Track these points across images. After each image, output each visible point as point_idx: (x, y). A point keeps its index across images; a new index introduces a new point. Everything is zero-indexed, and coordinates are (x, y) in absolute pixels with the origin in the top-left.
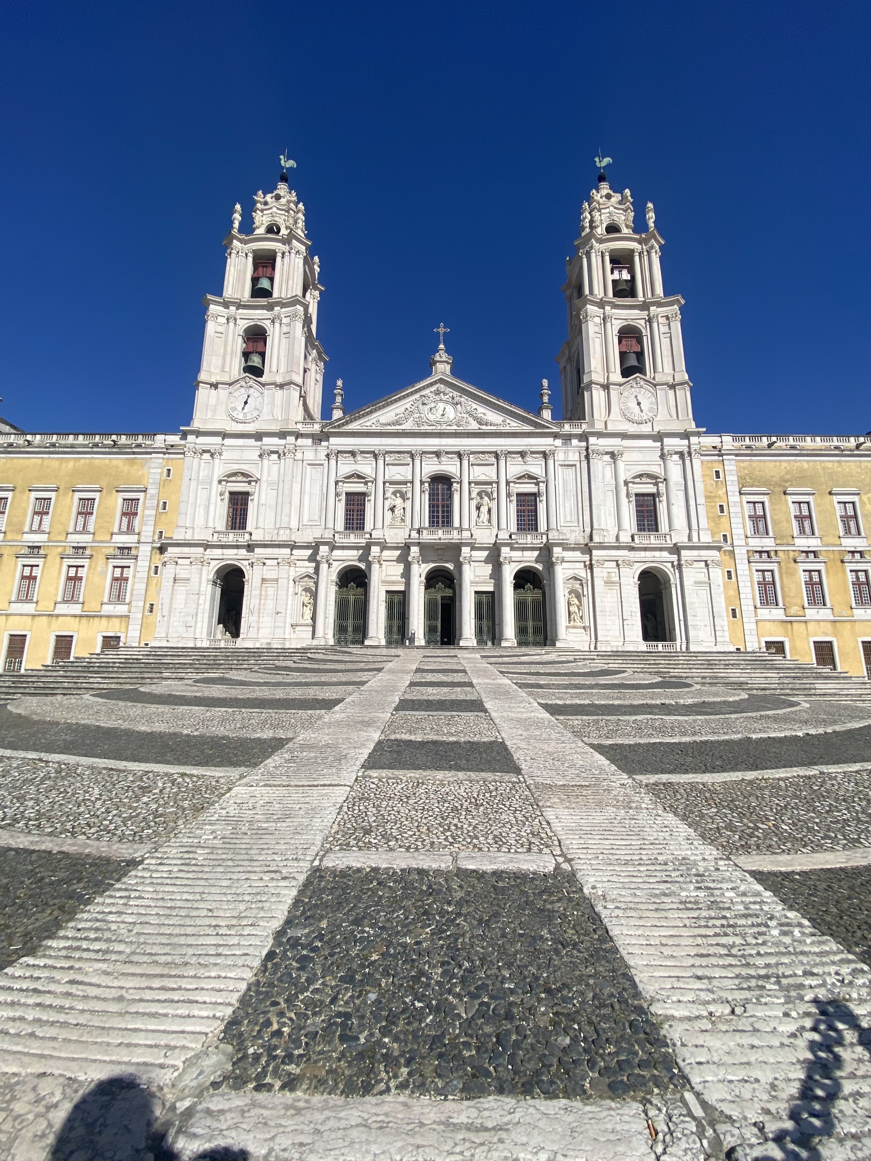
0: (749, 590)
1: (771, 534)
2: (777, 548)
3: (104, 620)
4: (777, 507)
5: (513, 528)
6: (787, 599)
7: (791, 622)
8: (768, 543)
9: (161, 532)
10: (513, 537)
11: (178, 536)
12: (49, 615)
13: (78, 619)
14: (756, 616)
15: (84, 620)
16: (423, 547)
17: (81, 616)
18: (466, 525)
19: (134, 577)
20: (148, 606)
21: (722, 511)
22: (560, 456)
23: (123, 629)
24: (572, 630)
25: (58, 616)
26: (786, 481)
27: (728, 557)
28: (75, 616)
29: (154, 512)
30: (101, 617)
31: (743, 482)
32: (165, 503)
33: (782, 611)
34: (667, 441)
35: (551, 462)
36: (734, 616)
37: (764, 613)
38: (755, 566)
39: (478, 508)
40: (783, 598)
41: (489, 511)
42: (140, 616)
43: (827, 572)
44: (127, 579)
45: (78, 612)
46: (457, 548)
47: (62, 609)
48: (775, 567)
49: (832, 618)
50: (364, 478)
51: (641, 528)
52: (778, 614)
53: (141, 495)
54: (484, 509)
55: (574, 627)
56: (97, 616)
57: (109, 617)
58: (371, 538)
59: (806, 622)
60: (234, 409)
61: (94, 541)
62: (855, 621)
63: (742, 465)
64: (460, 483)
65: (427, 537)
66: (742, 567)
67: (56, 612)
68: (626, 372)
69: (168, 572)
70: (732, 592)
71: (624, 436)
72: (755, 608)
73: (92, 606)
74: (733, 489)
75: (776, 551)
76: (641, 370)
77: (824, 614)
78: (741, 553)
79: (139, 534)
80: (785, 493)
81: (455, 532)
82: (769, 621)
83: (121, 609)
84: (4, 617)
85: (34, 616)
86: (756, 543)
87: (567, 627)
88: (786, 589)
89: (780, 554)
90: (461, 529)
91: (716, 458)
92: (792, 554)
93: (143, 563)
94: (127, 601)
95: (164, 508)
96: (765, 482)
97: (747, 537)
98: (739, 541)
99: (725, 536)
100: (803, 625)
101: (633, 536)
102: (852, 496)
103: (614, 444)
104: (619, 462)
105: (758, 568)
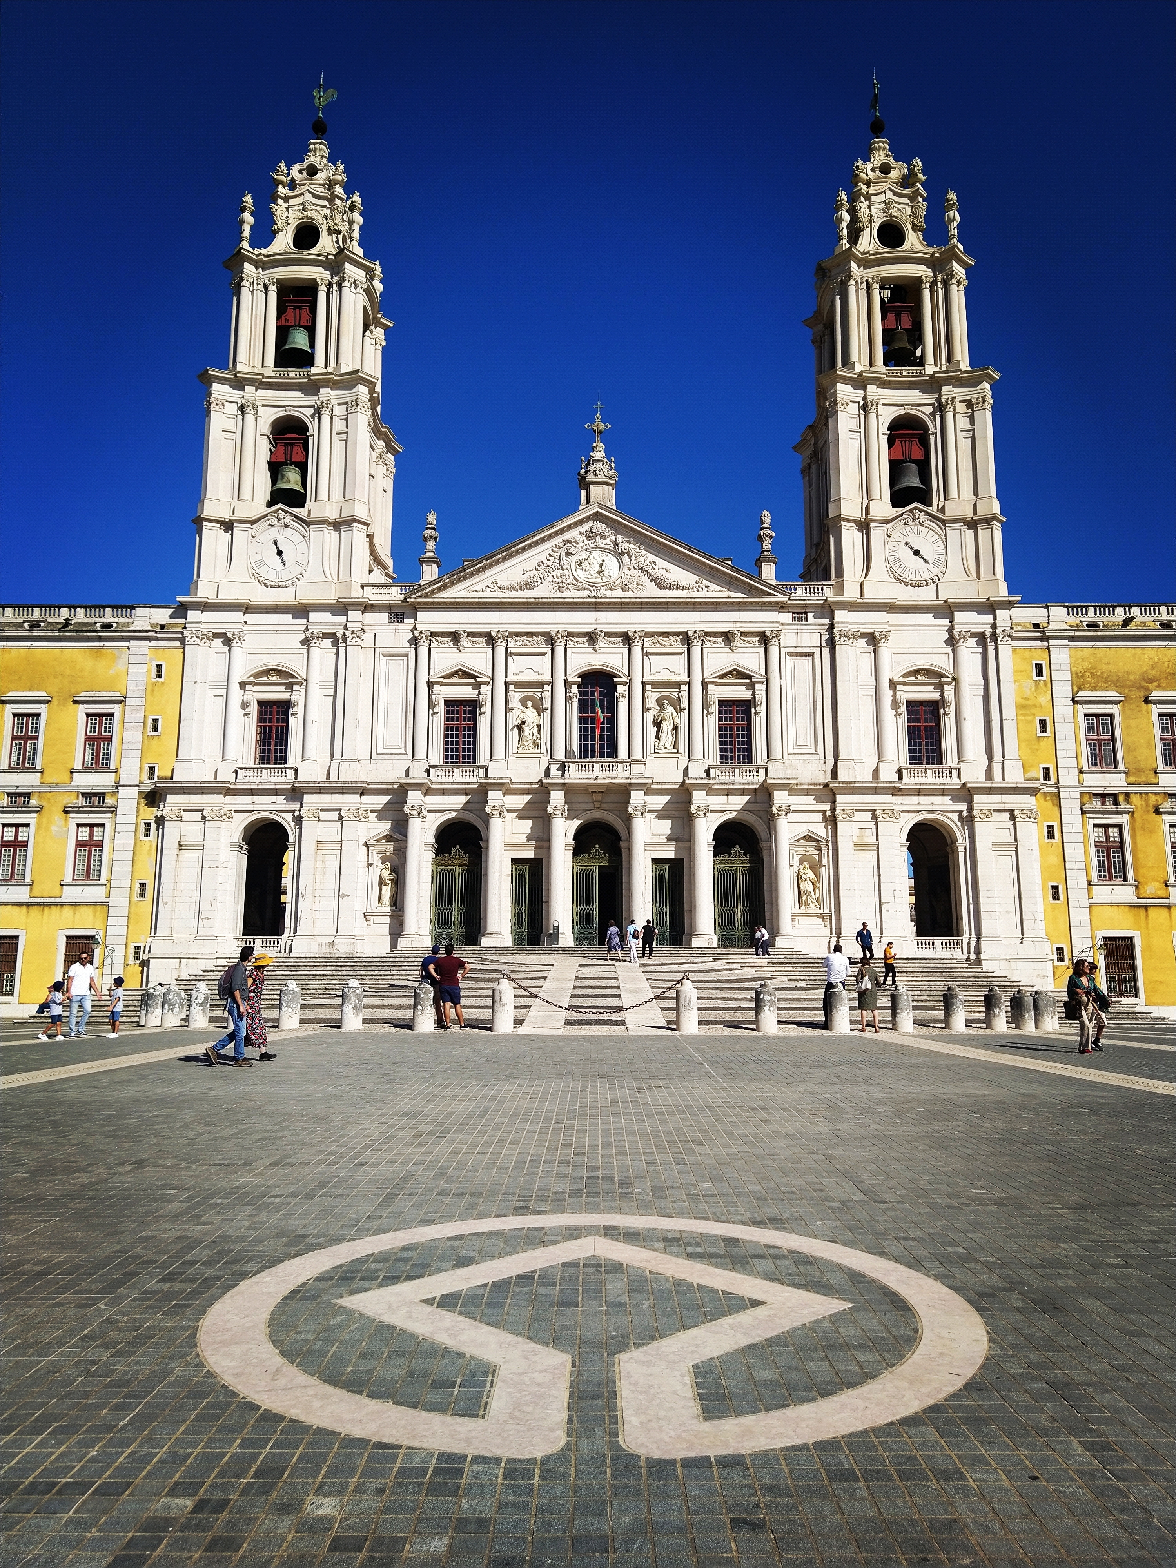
0: (1081, 856)
1: (1121, 767)
2: (1129, 790)
3: (67, 910)
4: (1133, 723)
5: (713, 758)
6: (1142, 871)
7: (1146, 907)
8: (1115, 782)
9: (152, 769)
10: (713, 773)
11: (184, 775)
13: (24, 909)
14: (1090, 897)
16: (571, 792)
17: (29, 905)
18: (637, 754)
19: (113, 841)
20: (137, 888)
21: (1043, 729)
22: (789, 639)
23: (99, 924)
24: (802, 920)
26: (1151, 681)
27: (1050, 803)
28: (19, 905)
29: (139, 736)
30: (62, 905)
31: (1079, 681)
32: (156, 721)
33: (1132, 891)
34: (959, 616)
35: (774, 650)
36: (1056, 896)
37: (1103, 893)
38: (1092, 819)
39: (658, 724)
40: (1135, 869)
41: (675, 728)
42: (125, 902)
44: (101, 845)
45: (25, 898)
46: (623, 792)
48: (1124, 820)
50: (475, 677)
51: (915, 758)
52: (1126, 894)
53: (116, 709)
54: (667, 727)
55: (806, 915)
56: (56, 905)
57: (75, 905)
58: (487, 777)
59: (1169, 907)
60: (261, 563)
61: (43, 784)
63: (1079, 653)
64: (630, 683)
65: (576, 774)
66: (1072, 820)
68: (899, 498)
69: (171, 832)
70: (1056, 860)
71: (891, 608)
72: (1089, 884)
73: (46, 888)
74: (1063, 692)
75: (1127, 795)
76: (923, 496)
78: (1071, 799)
79: (116, 772)
80: (1147, 701)
81: (621, 767)
82: (1111, 904)
83: (95, 893)
86: (1099, 781)
87: (794, 915)
88: (1141, 856)
89: (1135, 799)
90: (630, 762)
91: (1038, 643)
92: (1153, 799)
93: (126, 819)
94: (103, 879)
95: (155, 729)
96: (1116, 683)
97: (1081, 772)
98: (1068, 778)
99: (1046, 770)
100: (1166, 911)
101: (899, 772)
103: (876, 621)
104: (882, 650)
105: (1097, 822)
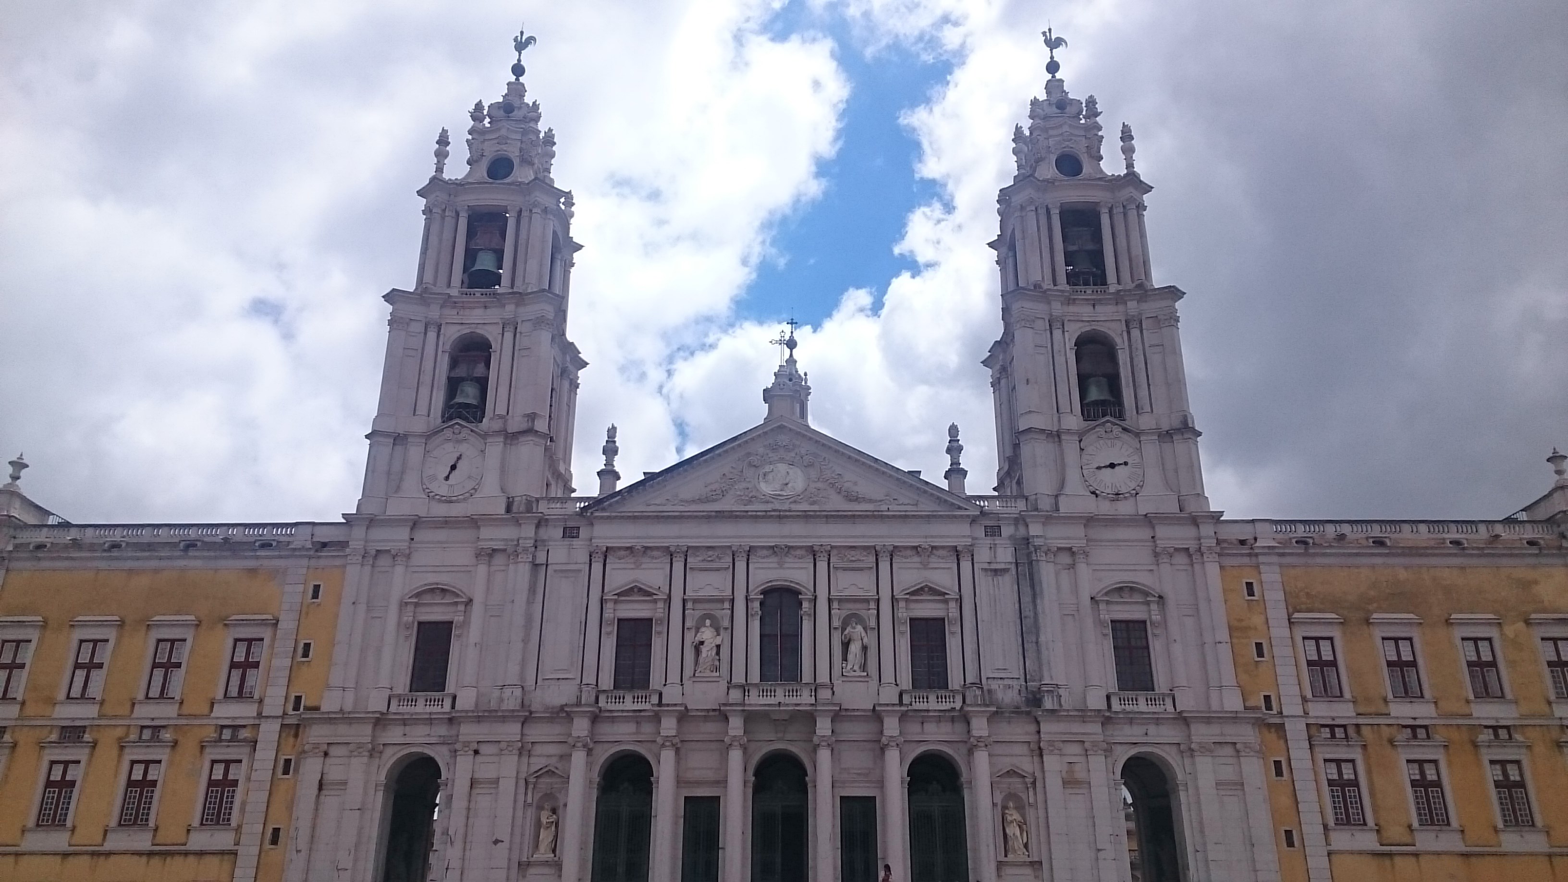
0: (1314, 796)
1: (1347, 695)
2: (1361, 721)
3: (191, 859)
4: (1357, 648)
5: (906, 682)
6: (1382, 814)
7: (1390, 855)
8: (1344, 712)
9: (298, 699)
10: (906, 699)
11: (330, 704)
12: (93, 854)
13: (144, 859)
14: (1328, 844)
15: (156, 861)
16: (751, 718)
17: (150, 854)
18: (823, 677)
19: (249, 779)
20: (269, 832)
21: (1260, 654)
22: (982, 554)
23: (225, 876)
24: (1008, 868)
25: (108, 854)
26: (1370, 602)
27: (1273, 738)
28: (139, 854)
29: (288, 662)
30: (186, 854)
31: (1294, 602)
32: (307, 646)
33: (1373, 836)
34: (1162, 531)
35: (966, 565)
36: (1290, 844)
37: (1342, 839)
38: (1322, 753)
39: (846, 645)
40: (1375, 811)
41: (865, 648)
42: (255, 850)
43: (1450, 764)
44: (235, 783)
45: (146, 845)
46: (809, 718)
47: (119, 841)
48: (1357, 754)
49: (1461, 848)
50: (650, 594)
51: (1123, 684)
52: (1367, 841)
53: (266, 634)
54: (855, 648)
56: (179, 853)
57: (201, 854)
58: (660, 704)
59: (1416, 855)
60: (433, 478)
61: (179, 716)
62: (1504, 855)
63: (1291, 571)
64: (815, 600)
65: (756, 700)
66: (1300, 753)
67: (108, 846)
68: (1091, 411)
69: (311, 769)
70: (1285, 801)
71: (1090, 521)
72: (1325, 827)
73: (171, 834)
74: (1277, 613)
75: (1357, 726)
76: (1115, 409)
77: (1449, 841)
78: (1296, 730)
79: (261, 701)
80: (1368, 623)
81: (806, 693)
82: (1352, 853)
83: (222, 839)
84: (11, 859)
85: (65, 855)
86: (1321, 711)
87: (1000, 865)
88: (1379, 796)
89: (1365, 731)
90: (816, 688)
91: (1246, 560)
92: (1386, 732)
93: (266, 754)
94: (234, 823)
95: (306, 654)
96: (1333, 604)
97: (1304, 700)
98: (1292, 707)
99: (1267, 698)
100: (1413, 859)
101: (1108, 698)
102: (1487, 629)
103: (1073, 535)
104: (1082, 569)
105: (1328, 756)
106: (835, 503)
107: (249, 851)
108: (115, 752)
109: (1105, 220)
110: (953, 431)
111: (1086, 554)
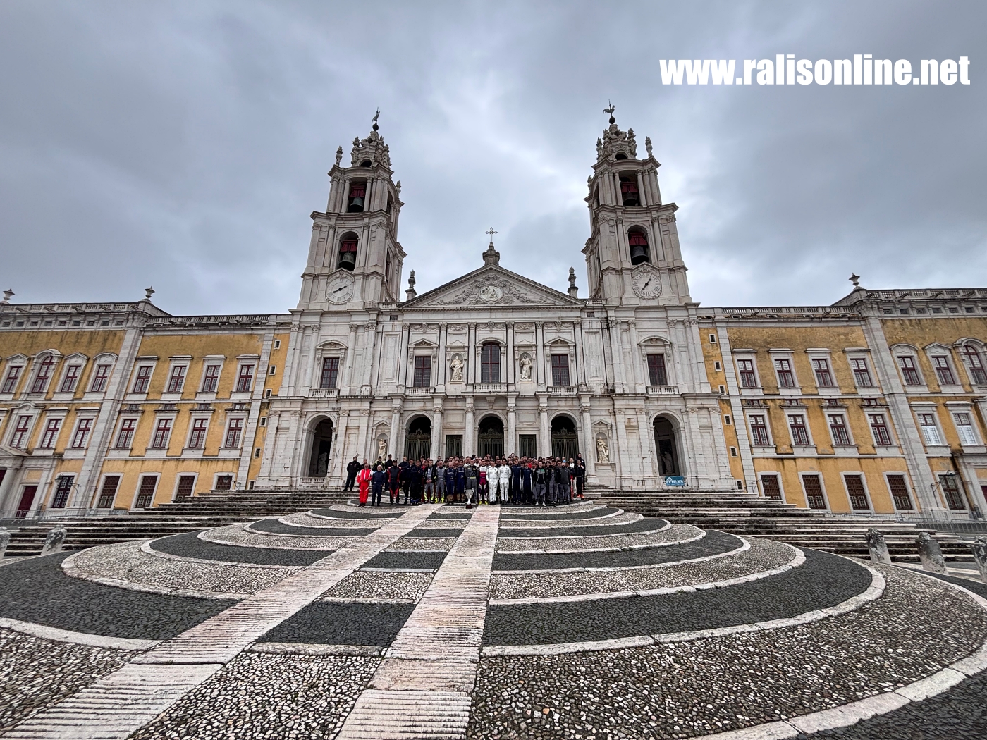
0: (745, 432)
1: (759, 386)
2: (766, 398)
3: (220, 463)
4: (763, 364)
5: (550, 383)
6: (777, 439)
7: (782, 459)
8: (758, 394)
9: (269, 391)
10: (550, 390)
11: (282, 393)
12: (177, 459)
13: (199, 462)
14: (752, 454)
15: (205, 464)
16: (477, 398)
17: (202, 460)
18: (511, 380)
19: (246, 427)
20: (255, 451)
21: (718, 367)
22: (586, 326)
23: (235, 470)
25: (184, 460)
26: (769, 343)
27: (725, 405)
28: (197, 460)
29: (264, 376)
30: (218, 460)
31: (733, 344)
32: (273, 368)
33: (774, 450)
34: (670, 313)
35: (578, 330)
36: (734, 454)
37: (758, 452)
38: (748, 413)
39: (521, 367)
40: (774, 439)
41: (530, 368)
42: (249, 459)
43: (809, 417)
44: (240, 429)
45: (200, 456)
46: (504, 399)
47: (188, 454)
48: (764, 413)
49: (816, 455)
50: (430, 345)
51: (653, 382)
52: (771, 452)
53: (256, 363)
54: (526, 368)
56: (215, 460)
57: (224, 460)
58: (435, 392)
59: (794, 459)
60: (331, 294)
61: (217, 399)
62: (836, 458)
63: (732, 331)
64: (506, 347)
65: (479, 390)
66: (738, 412)
67: (182, 457)
68: (635, 261)
69: (273, 422)
70: (731, 434)
71: (637, 309)
72: (751, 446)
73: (212, 451)
74: (726, 349)
75: (765, 400)
76: (646, 258)
77: (811, 452)
78: (736, 402)
79: (252, 392)
80: (768, 353)
81: (503, 387)
82: (763, 458)
83: (234, 454)
84: (140, 462)
85: (165, 460)
86: (748, 394)
88: (776, 431)
89: (768, 402)
90: (507, 384)
91: (711, 326)
92: (778, 402)
93: (254, 416)
94: (239, 447)
95: (273, 372)
96: (752, 344)
97: (740, 388)
98: (734, 392)
99: (722, 388)
100: (792, 461)
101: (647, 388)
102: (824, 355)
103: (629, 315)
104: (633, 330)
105: (751, 414)
106: (517, 303)
107: (246, 459)
108: (187, 415)
109: (640, 177)
110: (572, 271)
111: (635, 324)
